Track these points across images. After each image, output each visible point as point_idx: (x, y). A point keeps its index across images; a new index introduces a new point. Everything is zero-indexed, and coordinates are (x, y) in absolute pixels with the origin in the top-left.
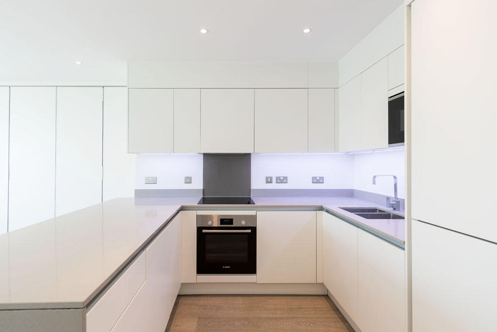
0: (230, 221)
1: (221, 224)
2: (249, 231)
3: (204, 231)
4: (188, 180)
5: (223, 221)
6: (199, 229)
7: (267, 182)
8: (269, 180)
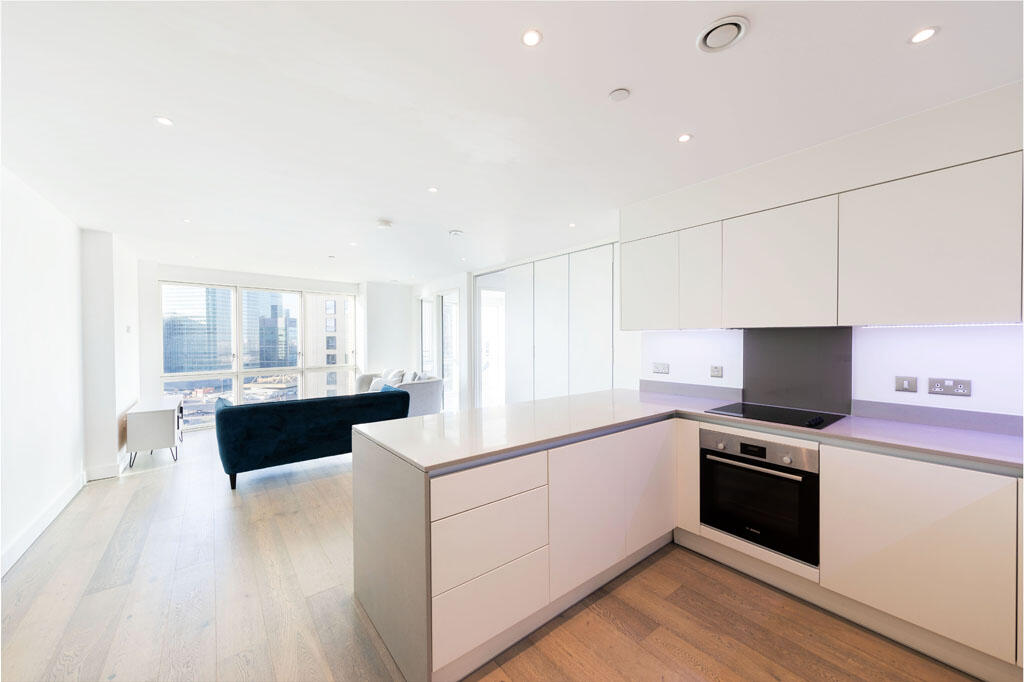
0: (760, 451)
1: (742, 452)
2: (799, 478)
3: (709, 456)
4: (718, 372)
5: (745, 448)
6: (704, 452)
7: (900, 389)
8: (906, 385)
